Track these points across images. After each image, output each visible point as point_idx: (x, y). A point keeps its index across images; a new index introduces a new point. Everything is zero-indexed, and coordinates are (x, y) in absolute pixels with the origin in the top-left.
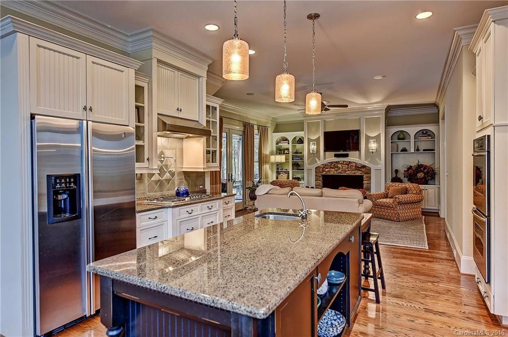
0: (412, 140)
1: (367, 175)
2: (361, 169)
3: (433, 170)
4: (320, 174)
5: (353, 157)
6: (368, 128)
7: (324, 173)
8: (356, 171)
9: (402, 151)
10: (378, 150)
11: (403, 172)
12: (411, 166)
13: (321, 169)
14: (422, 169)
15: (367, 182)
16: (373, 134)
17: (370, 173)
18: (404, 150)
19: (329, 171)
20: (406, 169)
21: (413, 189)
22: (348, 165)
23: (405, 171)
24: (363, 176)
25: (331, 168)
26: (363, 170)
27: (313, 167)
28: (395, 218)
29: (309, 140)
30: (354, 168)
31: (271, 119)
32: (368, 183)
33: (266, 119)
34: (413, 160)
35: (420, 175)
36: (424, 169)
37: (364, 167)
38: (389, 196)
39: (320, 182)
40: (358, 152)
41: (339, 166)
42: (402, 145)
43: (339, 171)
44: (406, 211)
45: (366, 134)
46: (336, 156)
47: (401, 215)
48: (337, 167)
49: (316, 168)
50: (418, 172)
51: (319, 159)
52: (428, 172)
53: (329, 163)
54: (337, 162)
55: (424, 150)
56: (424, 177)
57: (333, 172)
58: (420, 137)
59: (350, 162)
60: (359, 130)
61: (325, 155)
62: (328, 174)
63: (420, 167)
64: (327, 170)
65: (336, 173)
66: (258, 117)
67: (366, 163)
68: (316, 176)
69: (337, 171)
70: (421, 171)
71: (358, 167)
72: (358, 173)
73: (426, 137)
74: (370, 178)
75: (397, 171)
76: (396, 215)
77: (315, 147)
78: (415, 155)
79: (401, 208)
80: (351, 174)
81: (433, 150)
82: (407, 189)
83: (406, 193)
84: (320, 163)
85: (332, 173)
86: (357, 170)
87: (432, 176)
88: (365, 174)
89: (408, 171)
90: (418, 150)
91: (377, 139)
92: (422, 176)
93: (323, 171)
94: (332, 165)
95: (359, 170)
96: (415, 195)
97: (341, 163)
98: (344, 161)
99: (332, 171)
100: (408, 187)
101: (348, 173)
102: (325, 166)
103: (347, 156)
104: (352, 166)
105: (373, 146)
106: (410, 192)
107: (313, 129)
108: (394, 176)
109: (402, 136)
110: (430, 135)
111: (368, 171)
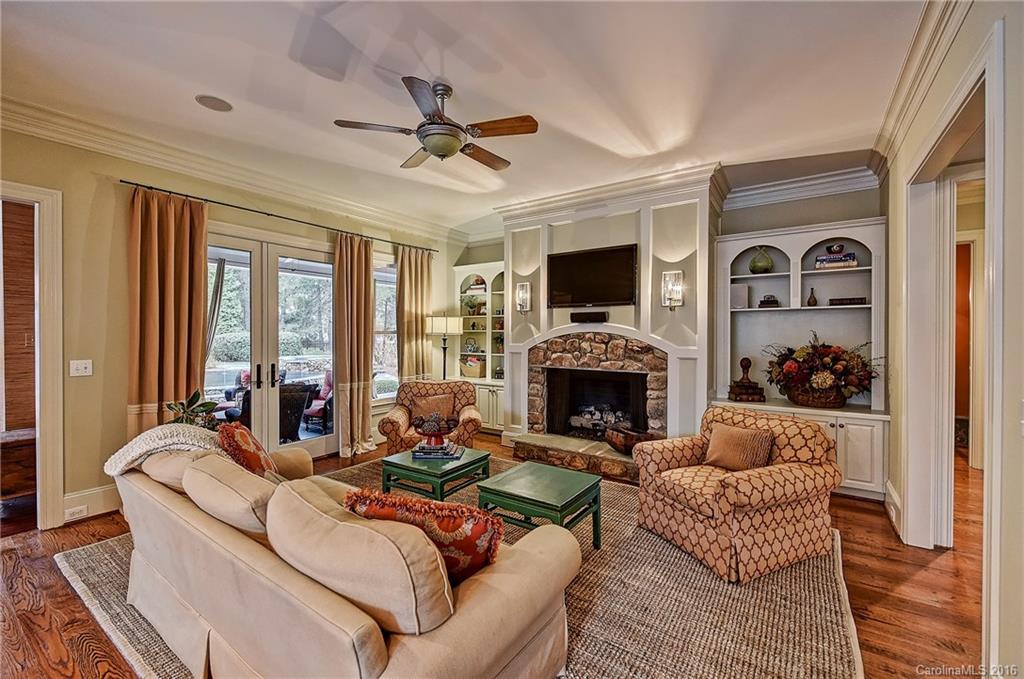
0: (796, 272)
1: (656, 374)
2: (641, 357)
3: (865, 365)
4: (538, 367)
5: (620, 322)
6: (661, 237)
7: (548, 363)
8: (627, 362)
9: (763, 304)
10: (688, 302)
11: (766, 366)
12: (791, 351)
13: (542, 354)
14: (827, 360)
15: (657, 393)
16: (674, 256)
17: (665, 369)
18: (770, 302)
19: (560, 359)
20: (775, 359)
21: (798, 442)
22: (606, 344)
23: (771, 363)
24: (647, 375)
25: (564, 350)
26: (647, 358)
27: (524, 348)
28: (722, 568)
29: (516, 278)
30: (621, 351)
31: (446, 234)
32: (658, 398)
33: (430, 233)
34: (795, 332)
35: (823, 379)
36: (836, 359)
37: (648, 349)
38: (711, 455)
39: (538, 386)
40: (633, 306)
41: (585, 345)
42: (763, 289)
43: (582, 361)
44: (770, 535)
45: (655, 258)
46: (575, 318)
47: (744, 556)
48: (580, 349)
49: (530, 350)
50: (813, 370)
51: (538, 328)
52: (847, 371)
53: (560, 337)
54: (581, 337)
55: (833, 302)
56: (835, 387)
57: (569, 362)
58: (822, 261)
59: (611, 337)
60: (636, 245)
61: (550, 316)
62: (558, 366)
63: (821, 355)
64: (554, 356)
65: (575, 365)
66: (395, 224)
67: (655, 339)
68: (530, 370)
69: (578, 359)
70: (825, 367)
71: (632, 350)
72: (633, 367)
73: (840, 260)
74: (665, 382)
75: (746, 364)
76: (726, 555)
77: (528, 296)
78: (802, 317)
79: (746, 523)
80: (613, 370)
81: (862, 301)
82: (773, 440)
83: (769, 461)
84: (539, 337)
85: (566, 365)
86: (630, 358)
87: (861, 381)
88: (652, 369)
89: (780, 364)
90: (813, 302)
91: (686, 268)
92: (829, 382)
93: (547, 359)
94: (568, 343)
95: (636, 359)
96: (807, 470)
97: (590, 339)
98: (595, 334)
99: (566, 359)
100: (778, 430)
101: (606, 366)
102: (550, 345)
103: (602, 318)
104: (617, 346)
105: (675, 289)
106: (788, 453)
107: (525, 250)
108: (740, 375)
109: (764, 263)
110: (852, 256)
111: (661, 363)
